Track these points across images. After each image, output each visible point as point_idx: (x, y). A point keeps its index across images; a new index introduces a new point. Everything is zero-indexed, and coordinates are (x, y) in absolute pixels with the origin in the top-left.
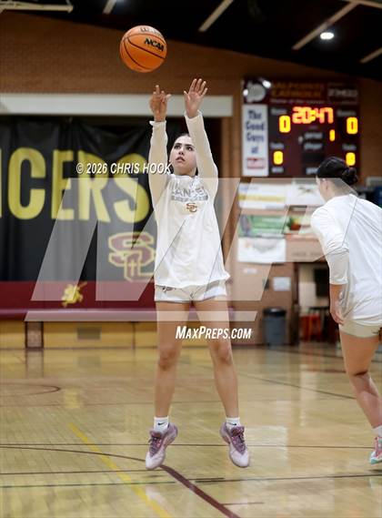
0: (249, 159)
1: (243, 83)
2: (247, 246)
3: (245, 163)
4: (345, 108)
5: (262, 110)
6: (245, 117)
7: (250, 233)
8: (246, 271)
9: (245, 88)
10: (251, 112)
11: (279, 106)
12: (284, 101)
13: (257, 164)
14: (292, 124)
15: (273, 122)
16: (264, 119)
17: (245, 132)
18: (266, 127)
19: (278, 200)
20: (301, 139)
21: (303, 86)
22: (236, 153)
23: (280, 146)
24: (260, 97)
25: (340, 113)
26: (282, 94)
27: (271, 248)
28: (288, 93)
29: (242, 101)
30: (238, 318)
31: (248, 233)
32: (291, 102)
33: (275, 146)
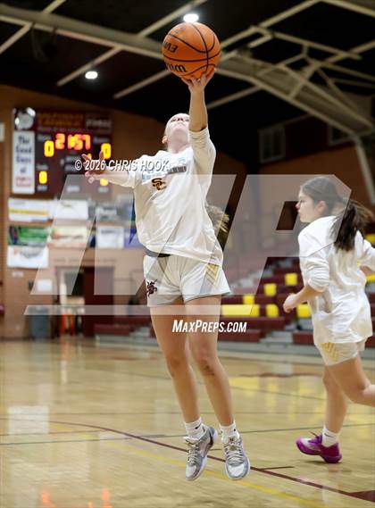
0: (18, 178)
1: (14, 111)
2: (15, 253)
3: (14, 182)
4: (100, 136)
5: (30, 136)
6: (16, 142)
7: (18, 242)
8: (14, 274)
9: (16, 116)
10: (20, 138)
11: (44, 133)
12: (49, 129)
13: (25, 182)
14: (55, 149)
15: (39, 147)
16: (32, 144)
17: (15, 155)
18: (33, 150)
19: (42, 213)
20: (62, 162)
21: (66, 116)
22: (7, 173)
23: (45, 167)
24: (29, 124)
25: (96, 140)
26: (47, 122)
27: (35, 255)
28: (52, 123)
29: (13, 127)
30: (7, 314)
31: (15, 241)
32: (55, 130)
33: (39, 167)
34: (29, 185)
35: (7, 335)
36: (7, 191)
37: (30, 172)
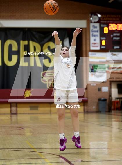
0: (93, 43)
1: (90, 15)
3: (91, 45)
5: (97, 25)
6: (91, 28)
7: (93, 71)
9: (91, 17)
10: (93, 26)
11: (104, 24)
12: (106, 22)
13: (96, 45)
14: (109, 30)
15: (102, 30)
16: (98, 28)
17: (91, 33)
18: (99, 31)
20: (112, 36)
21: (113, 16)
22: (88, 41)
23: (104, 38)
24: (97, 20)
26: (105, 19)
27: (101, 76)
28: (107, 19)
29: (90, 22)
30: (89, 102)
31: (92, 71)
32: (108, 22)
33: (102, 38)
34: (97, 46)
35: (89, 111)
36: (88, 49)
37: (98, 41)
